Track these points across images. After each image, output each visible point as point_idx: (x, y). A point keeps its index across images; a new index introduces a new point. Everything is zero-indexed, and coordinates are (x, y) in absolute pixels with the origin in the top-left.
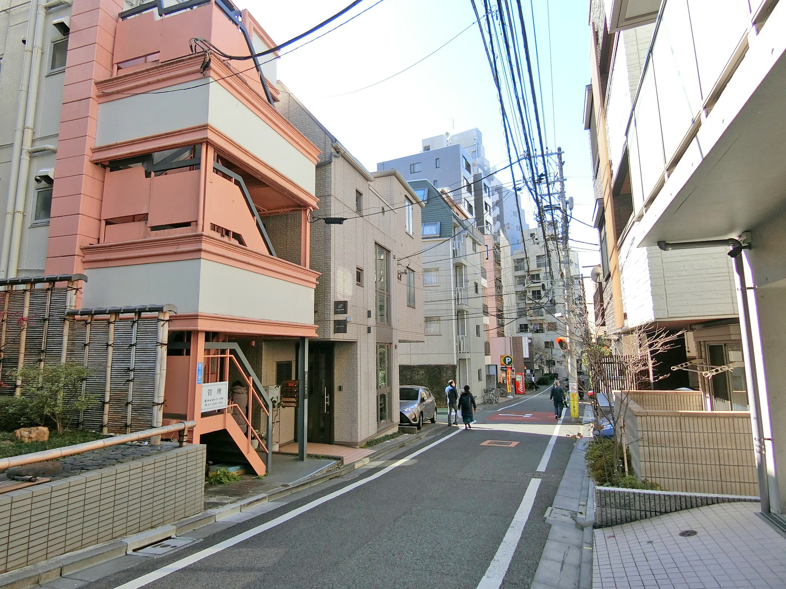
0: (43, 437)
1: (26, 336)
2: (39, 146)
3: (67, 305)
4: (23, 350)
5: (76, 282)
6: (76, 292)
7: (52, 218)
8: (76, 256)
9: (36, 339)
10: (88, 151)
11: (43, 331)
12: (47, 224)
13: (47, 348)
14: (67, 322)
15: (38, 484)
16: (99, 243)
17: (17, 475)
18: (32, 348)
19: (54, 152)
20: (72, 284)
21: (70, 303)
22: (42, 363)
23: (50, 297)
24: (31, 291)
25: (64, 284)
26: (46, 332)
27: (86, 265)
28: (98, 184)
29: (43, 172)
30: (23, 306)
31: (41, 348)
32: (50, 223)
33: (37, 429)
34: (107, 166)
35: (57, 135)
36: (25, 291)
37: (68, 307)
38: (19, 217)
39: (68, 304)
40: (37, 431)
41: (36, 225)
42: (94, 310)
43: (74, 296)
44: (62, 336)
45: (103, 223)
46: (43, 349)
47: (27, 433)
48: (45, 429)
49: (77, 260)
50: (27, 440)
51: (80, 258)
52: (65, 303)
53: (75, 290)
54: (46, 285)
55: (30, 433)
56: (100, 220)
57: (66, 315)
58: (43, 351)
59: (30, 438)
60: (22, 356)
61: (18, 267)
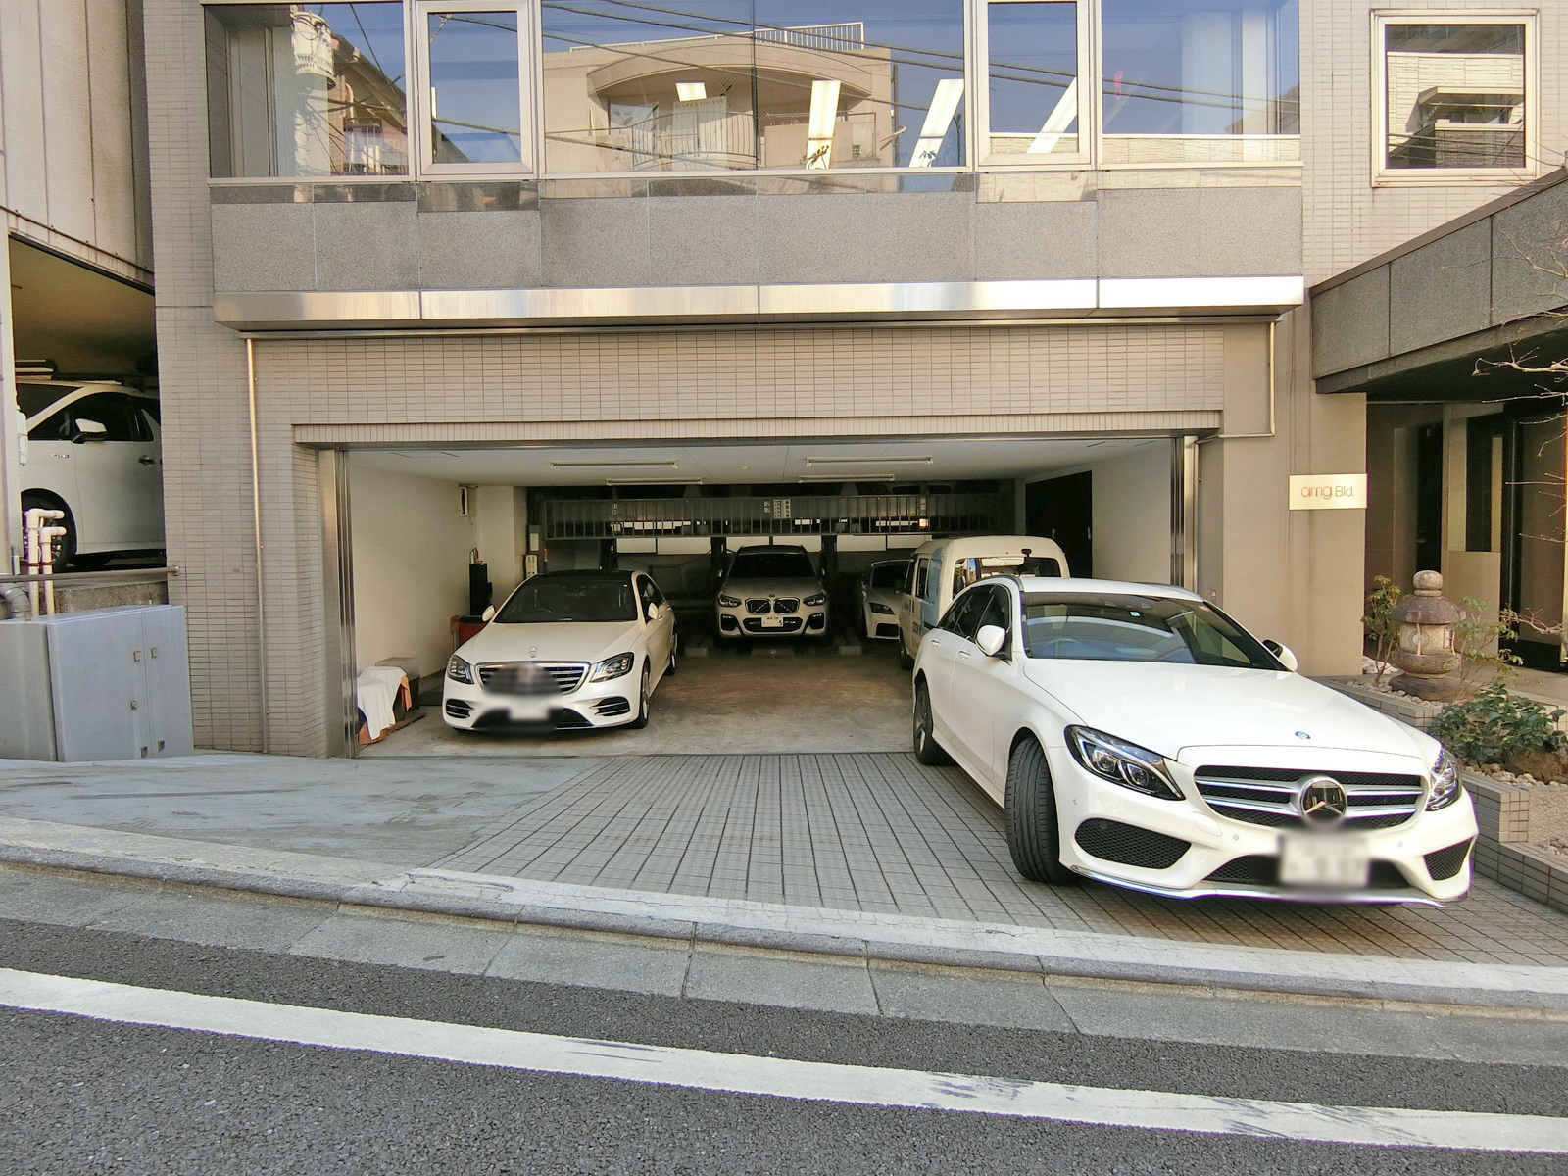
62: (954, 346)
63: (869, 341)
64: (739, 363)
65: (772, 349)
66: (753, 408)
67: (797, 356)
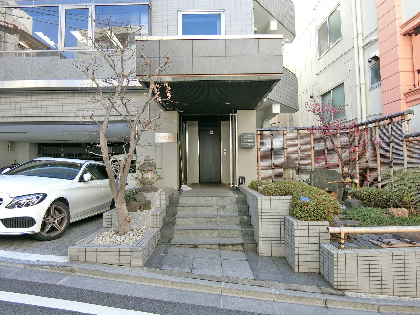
0: (406, 215)
1: (380, 153)
2: (367, 41)
3: (403, 132)
4: (379, 161)
5: (407, 116)
6: (408, 122)
7: (382, 80)
8: (401, 100)
9: (385, 154)
10: (398, 29)
11: (390, 149)
12: (380, 85)
13: (393, 160)
14: (405, 142)
15: (416, 247)
16: (415, 87)
17: (400, 237)
18: (384, 160)
19: (376, 40)
20: (405, 118)
21: (405, 130)
22: (392, 169)
23: (391, 128)
24: (378, 126)
25: (399, 118)
26: (392, 150)
27: (409, 104)
28: (408, 48)
29: (372, 55)
30: (375, 136)
31: (390, 160)
32: (381, 84)
33: (401, 209)
34: (413, 33)
35: (377, 29)
36: (375, 126)
37: (404, 133)
38: (363, 86)
39: (404, 130)
40: (402, 211)
41: (373, 88)
42: (413, 134)
43: (407, 125)
44: (403, 152)
45: (416, 73)
46: (391, 160)
47: (395, 211)
48: (406, 210)
49: (403, 102)
50: (396, 216)
51: (404, 100)
52: (401, 130)
53: (407, 121)
54: (387, 121)
55: (398, 211)
56: (414, 72)
57: (403, 138)
58: (391, 162)
59: (398, 214)
60: (379, 165)
61: (367, 115)
62: (64, 98)
63: (41, 96)
64: (6, 102)
65: (15, 98)
66: (9, 114)
67: (22, 100)
